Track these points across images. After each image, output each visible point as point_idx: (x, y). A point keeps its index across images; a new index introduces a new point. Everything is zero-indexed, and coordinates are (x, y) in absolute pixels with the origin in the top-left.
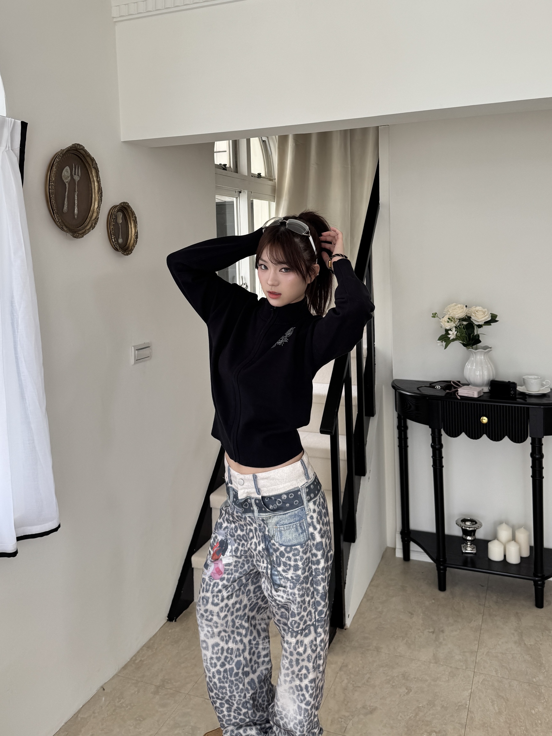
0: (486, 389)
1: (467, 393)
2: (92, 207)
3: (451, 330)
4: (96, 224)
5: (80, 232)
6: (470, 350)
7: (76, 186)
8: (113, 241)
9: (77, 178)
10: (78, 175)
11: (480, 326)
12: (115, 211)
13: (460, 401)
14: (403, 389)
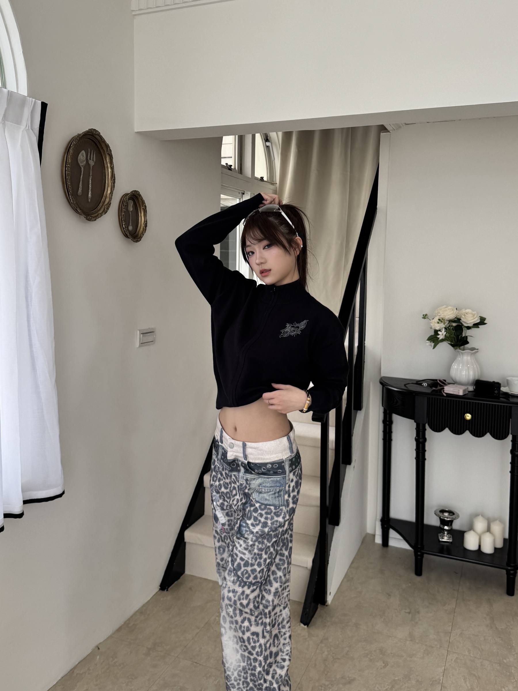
0: (471, 388)
1: (452, 391)
2: (105, 193)
3: (441, 330)
4: (108, 209)
5: (93, 216)
6: (457, 351)
7: (91, 170)
8: (124, 227)
9: (92, 163)
10: (93, 161)
11: (469, 328)
12: (127, 199)
13: (446, 398)
14: (390, 385)
